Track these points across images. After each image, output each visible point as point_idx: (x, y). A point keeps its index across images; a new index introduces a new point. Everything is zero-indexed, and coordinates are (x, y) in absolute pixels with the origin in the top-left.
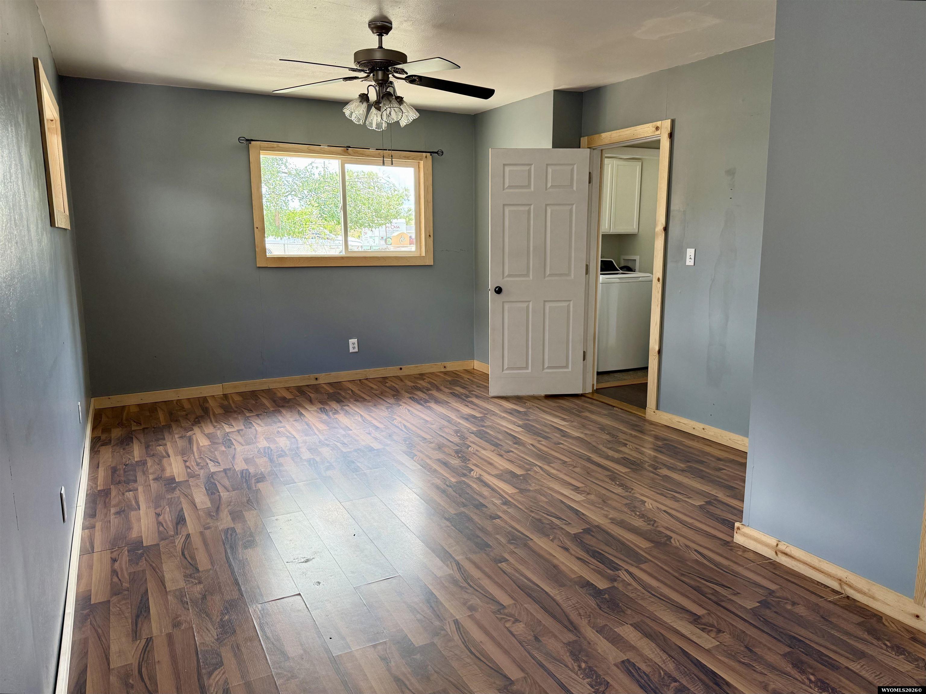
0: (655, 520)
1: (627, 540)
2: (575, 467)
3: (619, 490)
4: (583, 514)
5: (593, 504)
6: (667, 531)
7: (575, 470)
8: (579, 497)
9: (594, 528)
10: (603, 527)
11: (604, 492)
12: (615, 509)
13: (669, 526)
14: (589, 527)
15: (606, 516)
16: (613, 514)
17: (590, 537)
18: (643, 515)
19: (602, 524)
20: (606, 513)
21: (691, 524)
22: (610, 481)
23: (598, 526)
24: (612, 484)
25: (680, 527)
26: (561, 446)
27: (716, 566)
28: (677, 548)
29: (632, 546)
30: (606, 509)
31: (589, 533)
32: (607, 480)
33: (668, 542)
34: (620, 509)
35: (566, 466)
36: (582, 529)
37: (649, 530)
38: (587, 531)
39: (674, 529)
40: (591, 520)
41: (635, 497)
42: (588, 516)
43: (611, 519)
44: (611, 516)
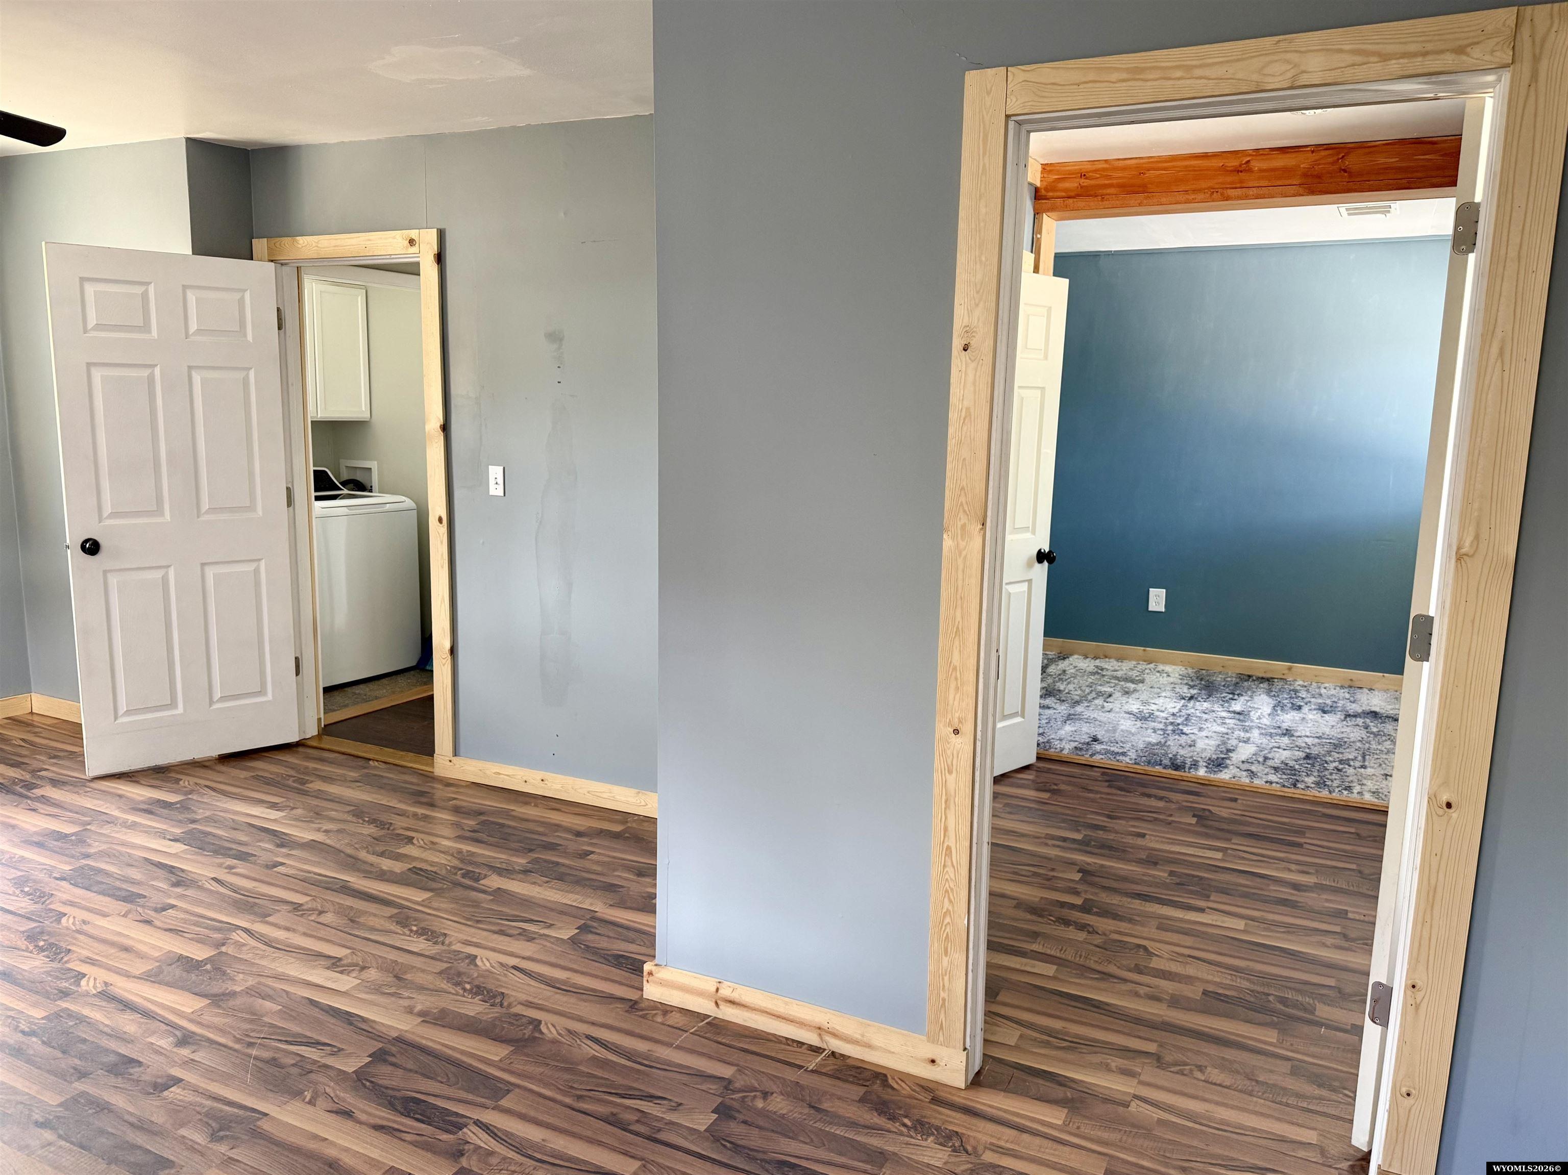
0: (503, 993)
1: (463, 1052)
2: (321, 913)
3: (420, 945)
4: (364, 1020)
5: (377, 989)
6: (530, 1009)
7: (323, 919)
8: (346, 982)
9: (394, 1045)
10: (410, 1037)
11: (393, 955)
12: (421, 988)
13: (531, 999)
14: (380, 1045)
15: (410, 1011)
16: (422, 1002)
17: (389, 1069)
18: (478, 987)
19: (406, 1031)
20: (406, 1003)
21: (565, 982)
22: (398, 929)
23: (399, 1040)
24: (404, 934)
25: (549, 994)
26: (280, 869)
27: (629, 1059)
28: (554, 1042)
29: (475, 1064)
30: (406, 994)
31: (385, 1061)
32: (393, 927)
33: (537, 1035)
34: (431, 987)
35: (302, 915)
36: (370, 1056)
37: (496, 1018)
38: (379, 1057)
39: (540, 1002)
40: (384, 1030)
41: (455, 951)
42: (374, 1021)
43: (421, 1014)
44: (419, 1008)
